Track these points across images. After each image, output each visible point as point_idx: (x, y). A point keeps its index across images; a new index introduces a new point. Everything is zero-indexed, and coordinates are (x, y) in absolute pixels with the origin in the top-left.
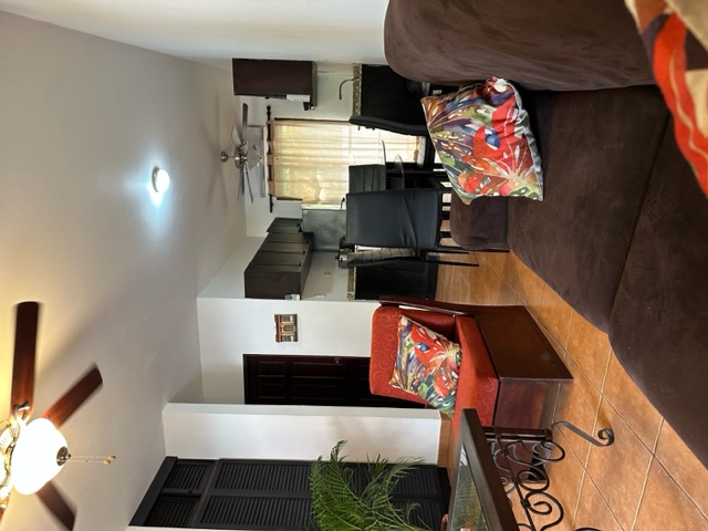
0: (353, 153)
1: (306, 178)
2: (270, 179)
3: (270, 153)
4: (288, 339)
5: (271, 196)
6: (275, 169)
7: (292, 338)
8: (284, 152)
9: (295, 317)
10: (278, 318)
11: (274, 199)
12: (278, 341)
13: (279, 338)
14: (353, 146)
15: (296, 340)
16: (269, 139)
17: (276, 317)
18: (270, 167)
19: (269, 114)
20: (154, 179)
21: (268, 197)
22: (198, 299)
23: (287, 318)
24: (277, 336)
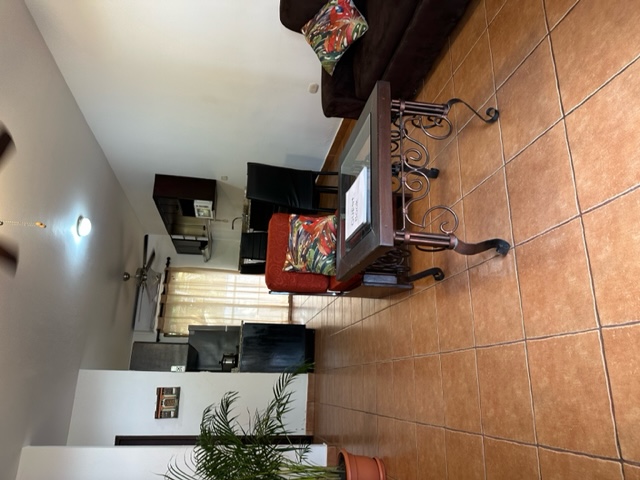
0: (237, 295)
1: (194, 316)
2: (161, 315)
3: (164, 293)
4: (168, 415)
5: (159, 331)
6: (167, 307)
7: (172, 414)
8: (177, 292)
9: (178, 389)
10: (160, 392)
11: (162, 335)
12: (156, 417)
13: (159, 415)
14: (238, 289)
15: (176, 416)
16: (166, 282)
17: (159, 390)
18: (162, 305)
19: (168, 264)
20: (78, 223)
21: (156, 332)
22: (80, 371)
23: (169, 391)
24: (157, 413)
